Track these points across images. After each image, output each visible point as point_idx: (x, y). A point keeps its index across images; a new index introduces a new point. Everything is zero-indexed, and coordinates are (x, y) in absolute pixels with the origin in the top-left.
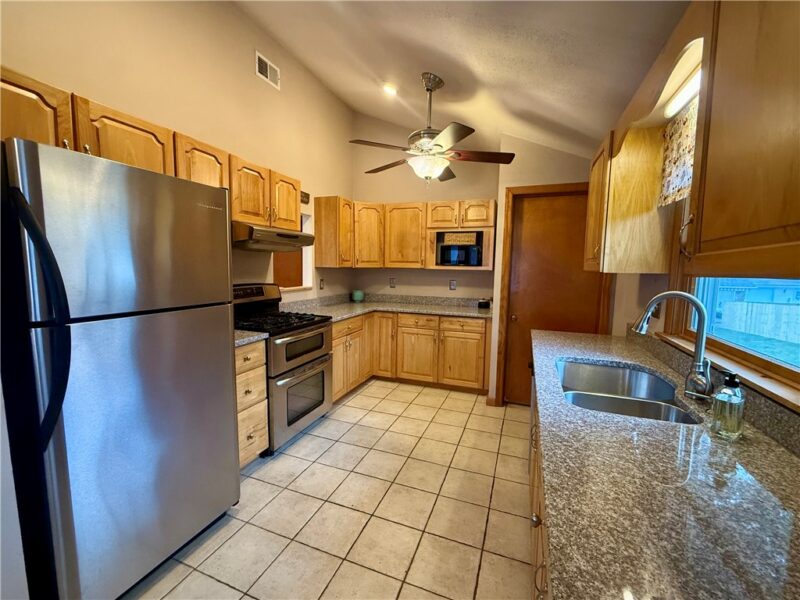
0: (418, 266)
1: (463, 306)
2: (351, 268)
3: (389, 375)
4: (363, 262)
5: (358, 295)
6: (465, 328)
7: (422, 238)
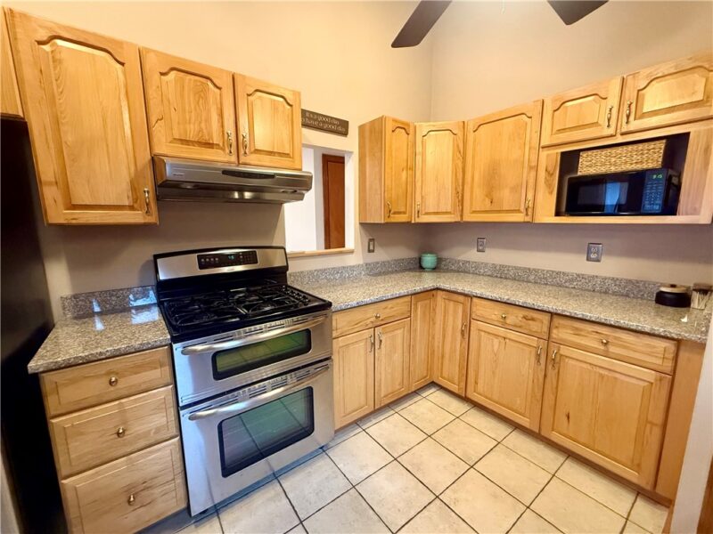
0: (519, 218)
1: (614, 293)
2: (408, 224)
3: (454, 388)
4: (427, 214)
5: (429, 260)
6: (612, 349)
7: (531, 168)
